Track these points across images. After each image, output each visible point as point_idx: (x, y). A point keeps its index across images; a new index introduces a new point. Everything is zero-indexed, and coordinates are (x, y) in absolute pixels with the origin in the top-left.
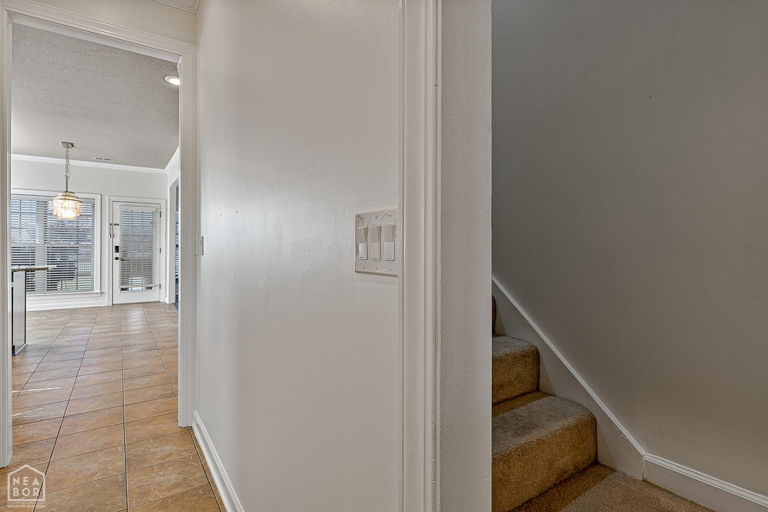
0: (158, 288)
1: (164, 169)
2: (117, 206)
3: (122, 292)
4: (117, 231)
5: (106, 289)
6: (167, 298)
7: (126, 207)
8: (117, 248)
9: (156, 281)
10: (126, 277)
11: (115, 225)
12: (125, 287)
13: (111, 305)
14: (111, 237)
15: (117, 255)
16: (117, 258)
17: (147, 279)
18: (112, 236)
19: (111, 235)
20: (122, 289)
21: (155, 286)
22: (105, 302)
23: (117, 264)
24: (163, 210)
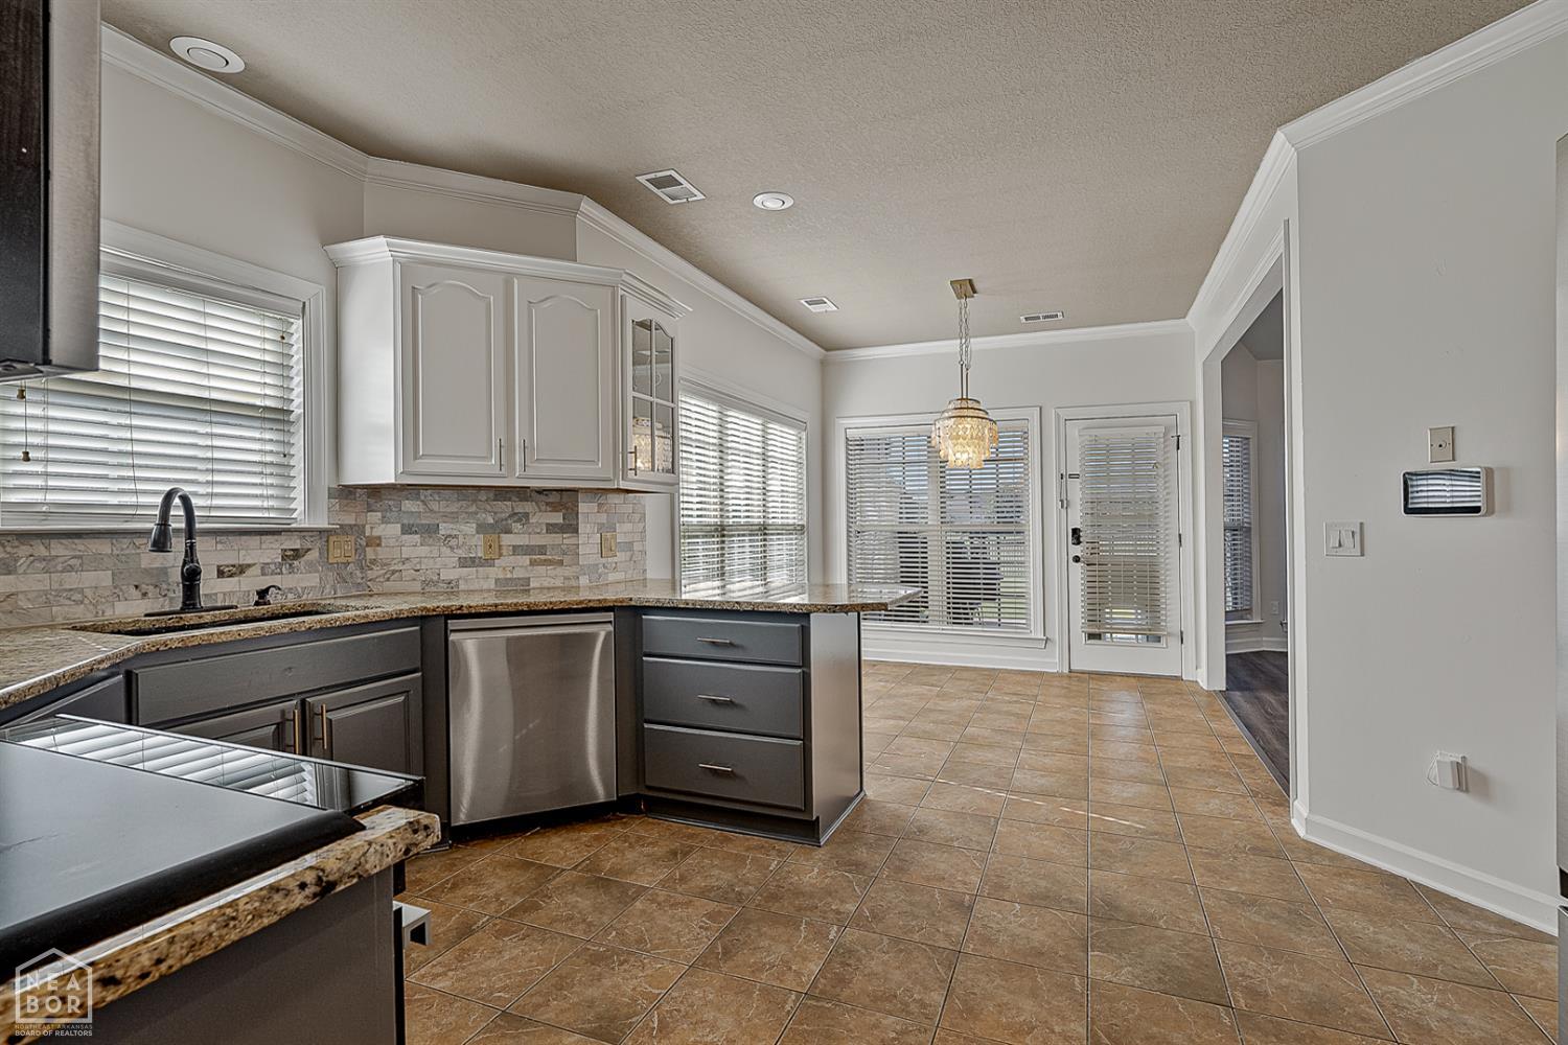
0: (1176, 641)
1: (1184, 317)
2: (1074, 430)
3: (1090, 642)
4: (1076, 491)
5: (1055, 634)
6: (1203, 670)
7: (1094, 432)
8: (1075, 532)
9: (1171, 621)
10: (1097, 607)
11: (1071, 476)
12: (1097, 631)
13: (1066, 671)
14: (1062, 507)
15: (1077, 550)
16: (1077, 559)
17: (1148, 614)
18: (1065, 504)
19: (1062, 501)
20: (1091, 636)
21: (1169, 634)
22: (1053, 663)
23: (1078, 570)
24: (1184, 431)
